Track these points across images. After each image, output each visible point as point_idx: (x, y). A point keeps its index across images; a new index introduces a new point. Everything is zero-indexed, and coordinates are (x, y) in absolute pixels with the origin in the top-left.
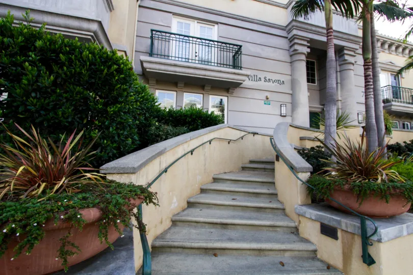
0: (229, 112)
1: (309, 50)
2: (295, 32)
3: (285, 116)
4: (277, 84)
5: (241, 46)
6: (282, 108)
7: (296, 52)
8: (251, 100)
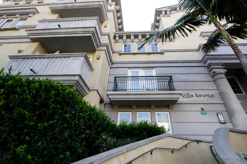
0: (173, 124)
1: (225, 70)
2: (209, 62)
3: (225, 123)
4: (207, 97)
5: (171, 76)
6: (219, 116)
7: (215, 74)
8: (189, 112)
